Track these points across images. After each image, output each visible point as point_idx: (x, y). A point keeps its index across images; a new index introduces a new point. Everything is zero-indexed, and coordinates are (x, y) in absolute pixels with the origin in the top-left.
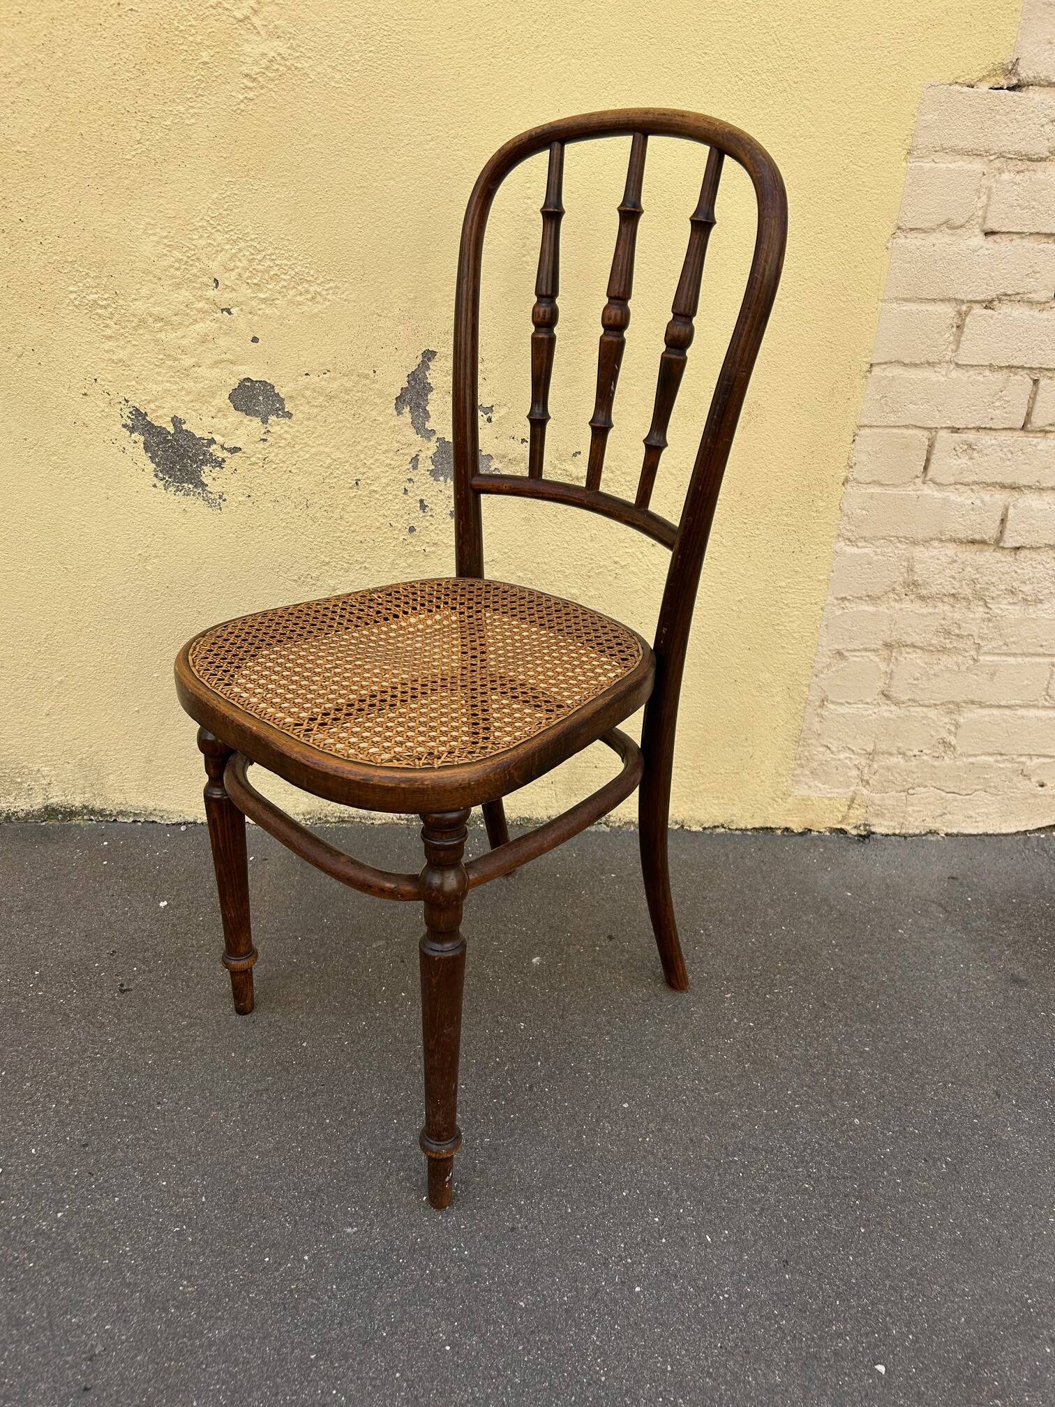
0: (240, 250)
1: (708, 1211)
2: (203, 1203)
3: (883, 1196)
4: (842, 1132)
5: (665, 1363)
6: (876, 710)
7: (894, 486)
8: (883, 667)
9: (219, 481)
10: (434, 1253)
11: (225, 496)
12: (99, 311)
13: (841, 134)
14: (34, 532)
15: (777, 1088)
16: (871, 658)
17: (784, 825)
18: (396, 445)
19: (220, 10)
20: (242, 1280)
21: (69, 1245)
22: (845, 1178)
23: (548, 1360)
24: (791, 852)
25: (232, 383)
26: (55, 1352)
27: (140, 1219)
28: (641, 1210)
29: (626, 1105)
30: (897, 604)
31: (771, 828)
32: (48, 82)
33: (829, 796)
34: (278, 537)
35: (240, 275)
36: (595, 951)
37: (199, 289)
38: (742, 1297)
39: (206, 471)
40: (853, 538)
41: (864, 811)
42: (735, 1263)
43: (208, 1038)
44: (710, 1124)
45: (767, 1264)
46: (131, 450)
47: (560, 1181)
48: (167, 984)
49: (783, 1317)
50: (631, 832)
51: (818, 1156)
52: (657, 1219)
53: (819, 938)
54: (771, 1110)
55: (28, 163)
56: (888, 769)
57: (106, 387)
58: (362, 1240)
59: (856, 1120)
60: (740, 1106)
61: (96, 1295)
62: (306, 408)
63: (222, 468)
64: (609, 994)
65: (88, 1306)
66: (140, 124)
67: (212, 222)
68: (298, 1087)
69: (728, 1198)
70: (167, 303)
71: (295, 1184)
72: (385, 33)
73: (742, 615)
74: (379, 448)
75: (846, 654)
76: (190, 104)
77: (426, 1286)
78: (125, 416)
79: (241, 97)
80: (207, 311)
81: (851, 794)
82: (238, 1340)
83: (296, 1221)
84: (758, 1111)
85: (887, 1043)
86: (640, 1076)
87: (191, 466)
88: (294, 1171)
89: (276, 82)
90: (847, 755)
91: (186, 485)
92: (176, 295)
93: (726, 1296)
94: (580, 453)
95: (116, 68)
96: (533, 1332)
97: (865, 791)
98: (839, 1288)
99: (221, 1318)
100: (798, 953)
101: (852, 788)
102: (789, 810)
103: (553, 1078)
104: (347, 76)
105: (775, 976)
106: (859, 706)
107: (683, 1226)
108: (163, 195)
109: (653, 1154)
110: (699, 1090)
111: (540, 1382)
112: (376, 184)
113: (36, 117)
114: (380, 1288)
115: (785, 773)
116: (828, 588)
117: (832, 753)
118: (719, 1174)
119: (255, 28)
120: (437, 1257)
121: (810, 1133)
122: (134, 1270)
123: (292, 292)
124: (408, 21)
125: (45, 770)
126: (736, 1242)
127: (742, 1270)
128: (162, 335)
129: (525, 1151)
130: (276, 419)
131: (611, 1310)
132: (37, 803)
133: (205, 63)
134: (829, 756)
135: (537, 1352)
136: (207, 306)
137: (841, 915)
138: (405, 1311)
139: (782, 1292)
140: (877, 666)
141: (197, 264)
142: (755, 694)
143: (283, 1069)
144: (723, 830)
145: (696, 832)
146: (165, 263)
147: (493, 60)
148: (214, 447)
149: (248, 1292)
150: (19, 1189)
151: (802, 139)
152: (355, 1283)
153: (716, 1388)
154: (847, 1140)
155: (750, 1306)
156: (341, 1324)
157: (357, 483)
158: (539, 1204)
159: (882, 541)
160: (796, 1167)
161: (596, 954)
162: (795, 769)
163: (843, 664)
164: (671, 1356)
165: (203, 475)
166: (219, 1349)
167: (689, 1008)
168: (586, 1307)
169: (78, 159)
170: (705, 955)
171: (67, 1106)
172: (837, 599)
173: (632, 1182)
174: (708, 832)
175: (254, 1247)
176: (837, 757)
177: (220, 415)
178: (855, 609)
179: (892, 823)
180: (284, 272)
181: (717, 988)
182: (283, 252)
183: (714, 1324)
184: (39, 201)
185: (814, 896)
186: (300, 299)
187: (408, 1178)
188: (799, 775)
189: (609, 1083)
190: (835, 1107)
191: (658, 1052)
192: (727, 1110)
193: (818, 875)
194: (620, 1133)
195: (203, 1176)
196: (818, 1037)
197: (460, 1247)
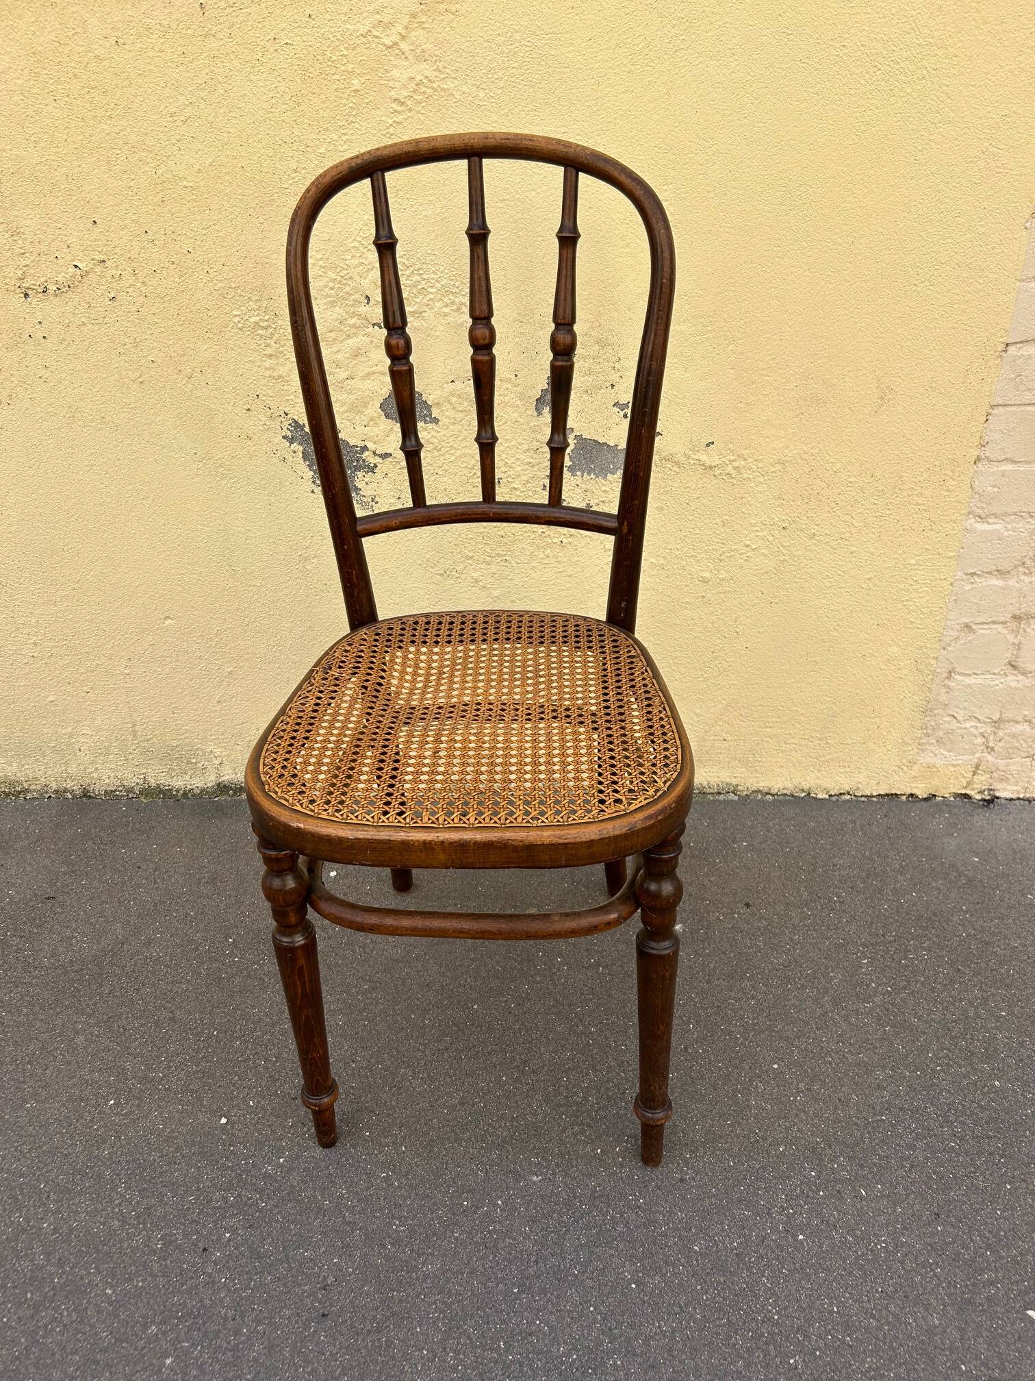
1: (861, 1166)
2: (404, 1152)
3: (1027, 1155)
4: (983, 1094)
5: (831, 1304)
6: (1002, 680)
7: (1027, 462)
8: (1011, 638)
9: (371, 486)
10: (613, 1200)
11: (377, 499)
12: (260, 332)
13: (980, 118)
15: (917, 1050)
16: (1000, 630)
17: (909, 791)
18: (536, 444)
19: (370, 38)
20: (446, 1221)
21: (292, 1187)
22: (989, 1137)
23: (725, 1299)
24: (917, 818)
25: (383, 393)
26: (294, 1282)
27: (351, 1165)
28: (797, 1164)
29: (775, 1066)
30: (1026, 577)
31: (896, 794)
32: (211, 118)
33: (954, 763)
34: (426, 535)
36: (734, 918)
37: (352, 306)
38: (897, 1246)
39: (360, 476)
40: (983, 515)
41: (988, 776)
42: (890, 1215)
43: (389, 1001)
44: (856, 1085)
45: (920, 1217)
46: (291, 459)
47: (721, 1136)
48: (346, 950)
49: (937, 1264)
50: (759, 801)
51: (962, 1116)
53: (949, 904)
54: (913, 1071)
55: (194, 197)
56: (1014, 736)
57: (267, 402)
58: (547, 1187)
59: (997, 1083)
60: (884, 1068)
61: (322, 1232)
62: (451, 413)
63: (374, 473)
64: (751, 959)
65: (316, 1242)
66: (296, 153)
67: (363, 242)
68: (474, 1046)
69: (878, 1155)
71: (482, 1136)
72: (528, 49)
73: (871, 592)
74: (520, 447)
75: (974, 627)
76: (343, 131)
77: (608, 1230)
78: (285, 429)
79: (391, 121)
80: (359, 327)
81: (976, 760)
82: (449, 1275)
83: (486, 1170)
84: (901, 1073)
85: (1022, 1008)
86: (787, 1039)
88: (480, 1124)
89: (423, 104)
90: (973, 724)
92: (331, 313)
93: (883, 1245)
94: (712, 443)
95: (273, 101)
96: (708, 1274)
97: (990, 758)
98: (989, 1239)
99: (432, 1254)
100: (929, 919)
101: (977, 755)
102: (915, 777)
103: (705, 1040)
104: (491, 94)
105: (909, 942)
106: (987, 677)
107: (838, 1180)
109: (805, 1112)
110: (844, 1052)
111: (718, 1318)
112: (517, 196)
113: (200, 153)
114: (568, 1230)
115: (910, 742)
116: (957, 564)
117: (958, 722)
118: (869, 1132)
119: (403, 53)
120: (616, 1204)
121: (953, 1094)
122: (351, 1210)
123: (438, 305)
124: (549, 36)
125: (217, 751)
126: (889, 1196)
127: (897, 1222)
129: (686, 1107)
130: (424, 425)
131: (778, 1255)
132: (210, 780)
133: (356, 91)
134: (955, 725)
135: (713, 1292)
136: (359, 321)
137: (970, 881)
138: (592, 1252)
139: (935, 1243)
140: (1006, 638)
141: (350, 282)
142: (883, 667)
143: (459, 1030)
144: (849, 797)
145: (822, 799)
146: (321, 284)
147: (632, 67)
148: (367, 453)
149: (453, 1233)
150: (244, 1137)
151: (941, 125)
152: (545, 1226)
153: (879, 1329)
154: (989, 1101)
155: (906, 1255)
156: (536, 1262)
157: (498, 482)
158: (703, 1157)
159: (1013, 517)
160: (942, 1127)
161: (735, 921)
162: (921, 738)
163: (971, 637)
164: (836, 1299)
165: (358, 479)
166: (433, 1282)
167: (828, 974)
168: (755, 1252)
169: (240, 191)
170: (840, 922)
171: (274, 1063)
172: (966, 574)
173: (787, 1138)
174: (834, 799)
175: (453, 1192)
176: (963, 726)
177: (371, 423)
178: (984, 584)
179: (1015, 788)
180: (431, 285)
181: (853, 954)
182: (430, 266)
183: (874, 1271)
184: (205, 232)
185: (942, 862)
186: (446, 310)
187: (583, 1132)
188: (925, 744)
189: (758, 1046)
190: (975, 1069)
191: (802, 1016)
192: (872, 1071)
193: (945, 840)
194: (772, 1093)
195: (400, 1127)
196: (955, 1001)
197: (635, 1195)
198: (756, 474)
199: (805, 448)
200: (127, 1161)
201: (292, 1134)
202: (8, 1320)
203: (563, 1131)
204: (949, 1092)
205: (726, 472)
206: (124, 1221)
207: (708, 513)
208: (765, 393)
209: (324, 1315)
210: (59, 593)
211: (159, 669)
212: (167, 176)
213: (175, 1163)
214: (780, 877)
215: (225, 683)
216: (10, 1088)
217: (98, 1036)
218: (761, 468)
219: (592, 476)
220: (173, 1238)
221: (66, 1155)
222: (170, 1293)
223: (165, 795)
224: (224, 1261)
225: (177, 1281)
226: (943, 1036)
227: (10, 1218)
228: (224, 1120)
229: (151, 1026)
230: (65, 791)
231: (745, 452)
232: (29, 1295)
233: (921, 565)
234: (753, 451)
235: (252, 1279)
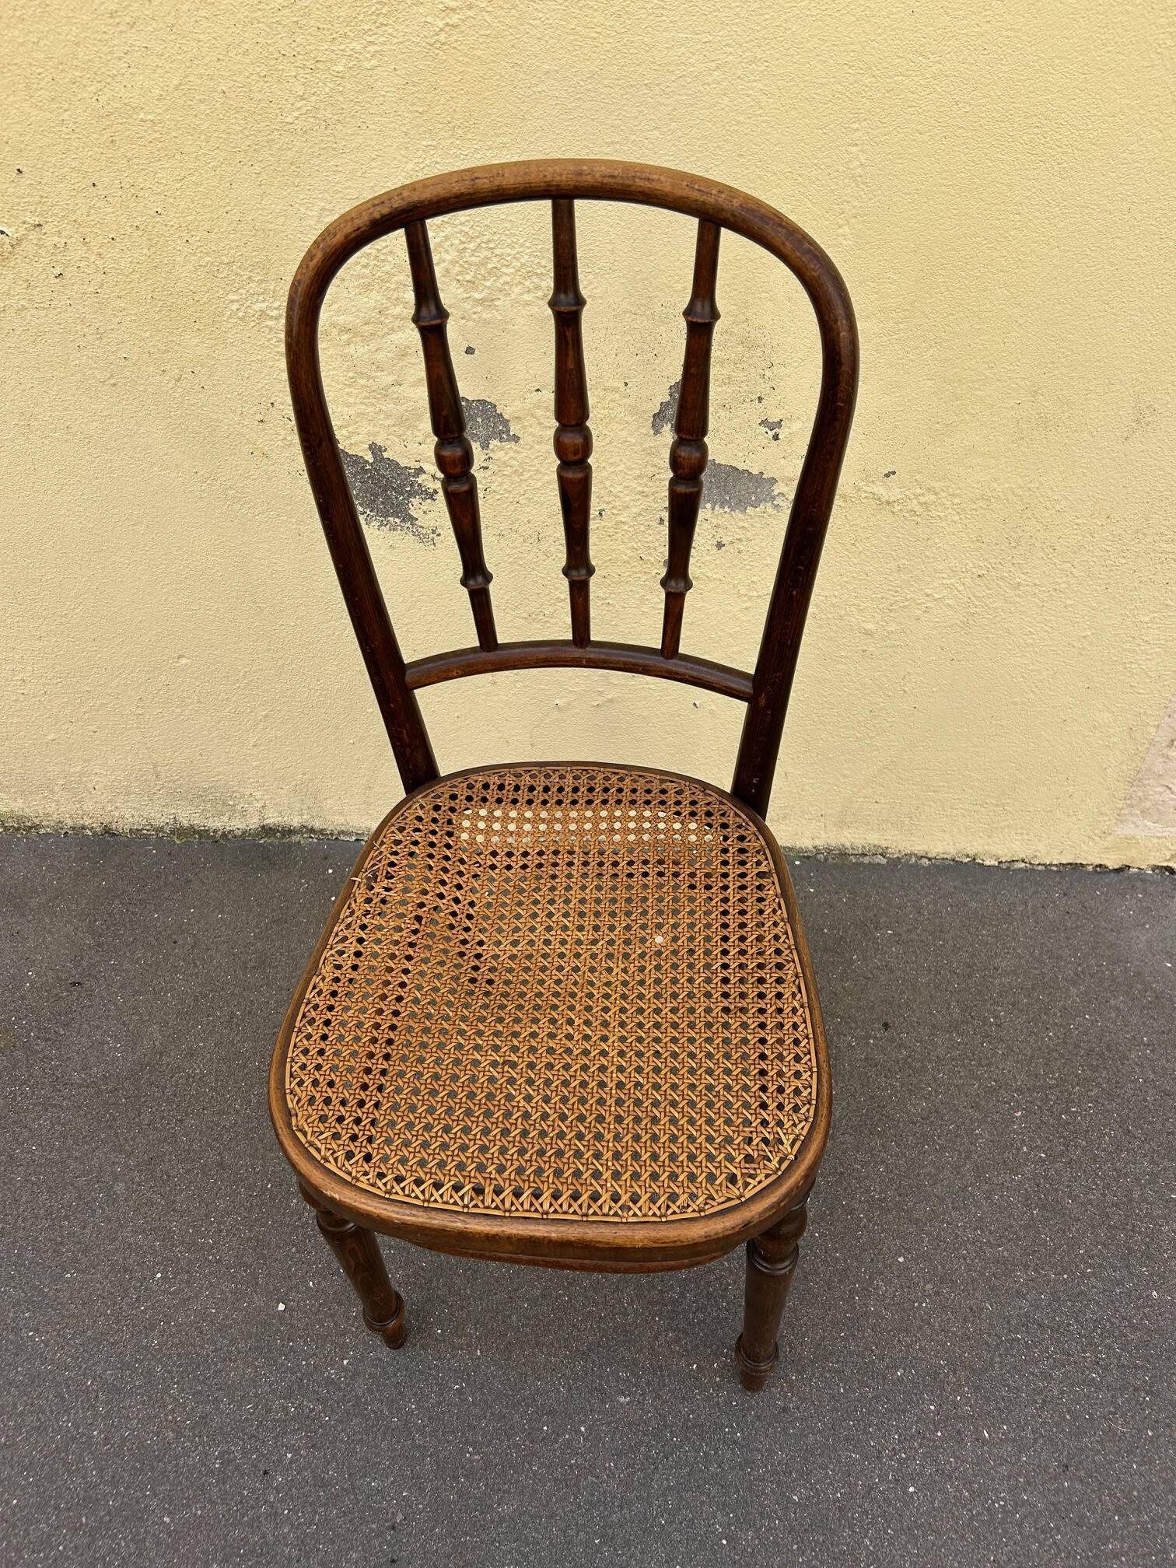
0: (446, 238)
1: (987, 1400)
2: (479, 1358)
4: (1137, 1308)
9: (430, 515)
10: (707, 1433)
11: (439, 531)
12: (270, 323)
14: (218, 571)
15: (1067, 1244)
17: (1098, 862)
18: (652, 469)
20: (524, 1450)
21: (357, 1397)
22: (1136, 1367)
23: (822, 1563)
24: (1103, 898)
26: (360, 1518)
27: (421, 1372)
28: (916, 1394)
29: (901, 1260)
31: (1081, 865)
32: (170, 20)
33: (1159, 835)
34: (504, 573)
35: (447, 271)
36: (868, 1043)
37: (395, 290)
38: (1018, 1505)
39: (414, 504)
42: (1013, 1465)
44: (992, 1288)
45: (1046, 1468)
47: (832, 1353)
49: (1058, 1530)
50: (912, 865)
51: (1108, 1338)
52: (932, 1408)
53: (1128, 1032)
54: (1060, 1274)
55: (157, 135)
57: (286, 411)
58: (635, 1412)
59: (1154, 1293)
60: (1026, 1267)
61: (390, 1457)
62: (537, 430)
63: (434, 500)
64: (884, 1106)
65: (384, 1469)
66: (302, 71)
69: (1008, 1386)
70: (354, 310)
71: (566, 1340)
73: (1084, 652)
74: (630, 473)
76: (369, 39)
77: (701, 1471)
79: (441, 24)
80: (406, 318)
82: (526, 1518)
83: (569, 1385)
84: (1045, 1275)
86: (918, 1221)
87: (397, 498)
88: (563, 1324)
91: (391, 519)
92: (365, 300)
93: (1002, 1503)
94: (894, 473)
96: (806, 1531)
98: (1119, 1500)
99: (508, 1492)
100: (1101, 1055)
102: (1107, 848)
105: (1073, 1087)
107: (960, 1417)
108: (340, 169)
109: (929, 1324)
110: (981, 1242)
112: (633, 137)
113: (159, 71)
114: (656, 1468)
115: (1109, 812)
117: (1173, 793)
118: (1000, 1355)
120: (710, 1438)
121: (1101, 1307)
122: (421, 1429)
123: (516, 290)
126: (1015, 1440)
127: (1019, 1474)
128: (351, 349)
129: (795, 1313)
130: (499, 444)
131: (885, 1511)
132: (254, 823)
134: (1168, 796)
135: (810, 1554)
136: (406, 311)
137: (1157, 997)
138: (681, 1497)
139: (1060, 1502)
141: (390, 258)
142: (1086, 733)
144: (1023, 865)
145: (989, 866)
148: (423, 479)
149: (531, 1465)
150: (304, 1330)
152: (631, 1462)
154: (1142, 1319)
155: (1026, 1516)
156: (621, 1507)
157: (600, 514)
158: (811, 1380)
160: (1084, 1352)
161: (869, 1050)
162: (1122, 809)
165: (412, 508)
166: (509, 1526)
167: (973, 1130)
168: (860, 1506)
169: (223, 127)
170: (994, 1055)
173: (907, 1358)
174: (1004, 866)
175: (532, 1413)
177: (428, 440)
180: (506, 263)
181: (1006, 1103)
182: (503, 237)
183: (988, 1535)
184: (178, 185)
185: (1126, 968)
186: (527, 297)
187: (677, 1341)
188: (1125, 815)
189: (883, 1230)
190: (1131, 1273)
191: (938, 1190)
192: (1011, 1271)
193: (1134, 933)
194: (895, 1296)
195: (475, 1325)
196: (1119, 1176)
197: (732, 1427)
198: (950, 511)
199: (1020, 481)
200: (178, 1355)
201: (357, 1328)
202: (64, 1548)
203: (656, 1338)
204: (1097, 1303)
205: (910, 508)
206: (179, 1433)
207: (880, 555)
208: (973, 411)
209: (393, 1561)
210: (44, 627)
211: (178, 710)
212: (115, 105)
213: (230, 1360)
214: (928, 985)
215: (260, 727)
216: (47, 1251)
217: (139, 1184)
218: (957, 504)
219: (726, 509)
220: (232, 1456)
221: (112, 1343)
222: (231, 1525)
223: (200, 836)
224: (286, 1488)
225: (238, 1510)
226: (1099, 1225)
227: (57, 1422)
228: (281, 1307)
229: (197, 1174)
230: (83, 827)
231: (937, 485)
232: (84, 1519)
233: (1157, 623)
234: (947, 484)
235: (316, 1513)
